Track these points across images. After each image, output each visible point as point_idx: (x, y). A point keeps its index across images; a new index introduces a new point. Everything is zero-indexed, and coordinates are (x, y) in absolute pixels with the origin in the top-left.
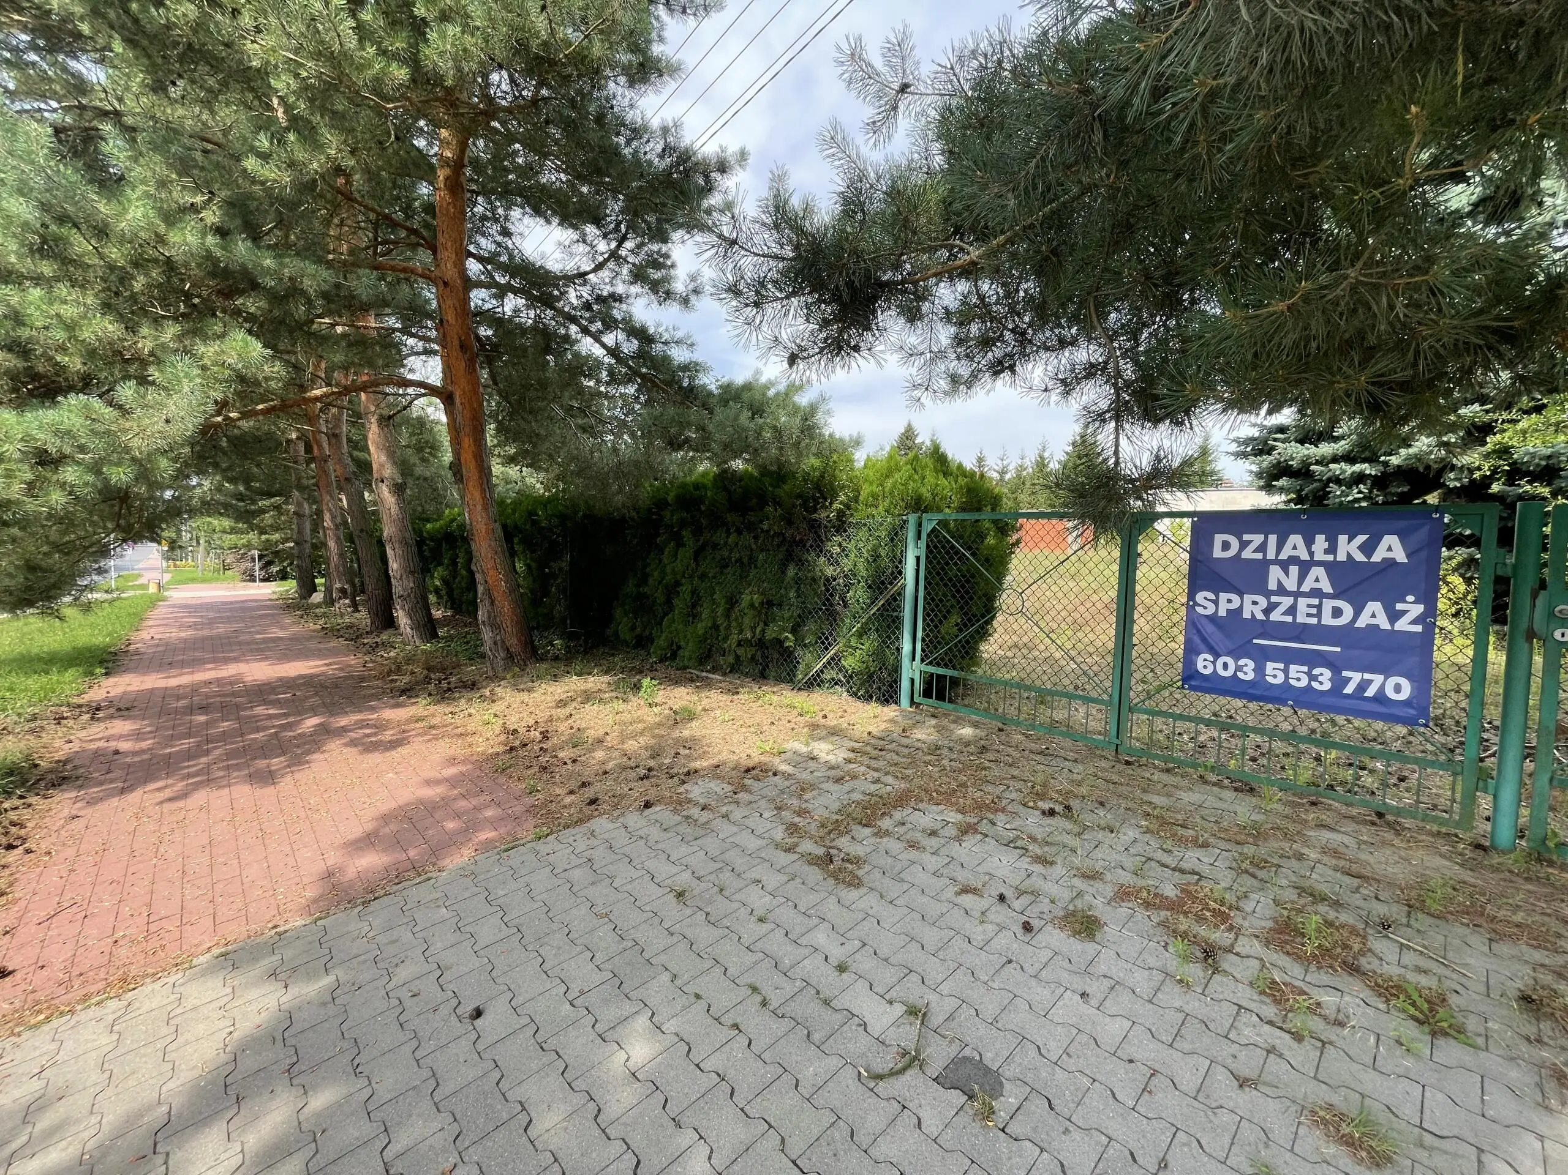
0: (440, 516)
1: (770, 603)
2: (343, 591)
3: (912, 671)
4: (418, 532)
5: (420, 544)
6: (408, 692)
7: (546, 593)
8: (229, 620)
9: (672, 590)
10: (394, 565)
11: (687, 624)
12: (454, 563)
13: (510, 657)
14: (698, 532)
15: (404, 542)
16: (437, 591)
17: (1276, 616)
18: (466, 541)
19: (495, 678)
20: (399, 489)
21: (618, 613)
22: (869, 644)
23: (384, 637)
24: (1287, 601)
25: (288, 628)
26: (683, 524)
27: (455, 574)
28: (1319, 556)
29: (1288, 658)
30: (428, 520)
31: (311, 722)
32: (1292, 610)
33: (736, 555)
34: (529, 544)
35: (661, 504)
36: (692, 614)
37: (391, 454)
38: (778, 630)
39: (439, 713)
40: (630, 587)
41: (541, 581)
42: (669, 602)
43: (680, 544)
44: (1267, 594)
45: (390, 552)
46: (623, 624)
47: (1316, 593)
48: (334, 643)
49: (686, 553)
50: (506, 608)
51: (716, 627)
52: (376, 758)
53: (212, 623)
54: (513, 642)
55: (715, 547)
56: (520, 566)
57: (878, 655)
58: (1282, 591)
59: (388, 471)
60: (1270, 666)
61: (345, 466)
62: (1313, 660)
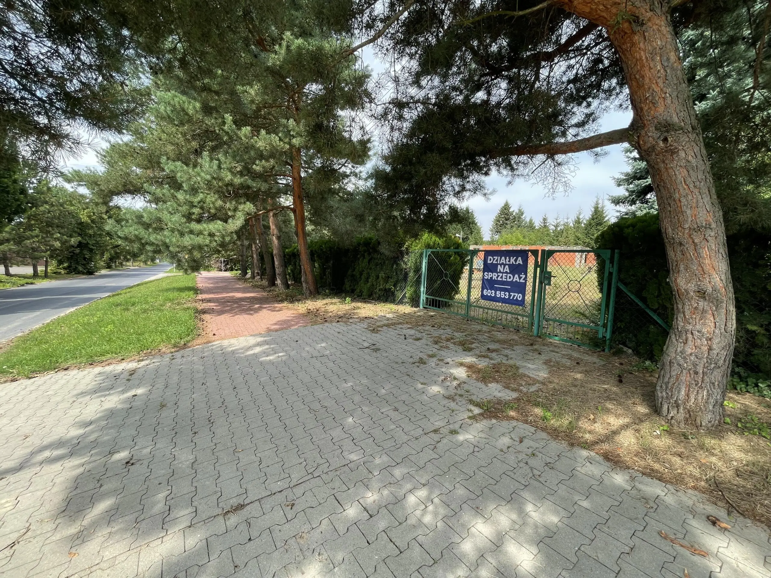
0: (291, 246)
1: (388, 277)
2: (258, 273)
3: (423, 297)
4: (284, 252)
5: (284, 256)
6: (282, 301)
7: (325, 275)
8: (222, 282)
9: (361, 274)
10: (276, 263)
11: (365, 284)
12: (295, 265)
13: (311, 293)
14: (369, 254)
15: (280, 255)
16: (289, 274)
17: (499, 279)
18: (299, 255)
19: (306, 298)
20: (279, 238)
21: (346, 280)
22: (413, 289)
23: (272, 288)
24: (501, 275)
25: (240, 285)
26: (365, 251)
27: (295, 268)
28: (507, 263)
29: (501, 290)
30: (287, 248)
31: (257, 306)
32: (502, 277)
33: (380, 262)
34: (319, 257)
35: (359, 244)
36: (367, 281)
37: (276, 226)
38: (390, 286)
39: (290, 305)
40: (350, 272)
41: (323, 270)
42: (360, 277)
43: (364, 258)
44: (497, 273)
45: (275, 259)
46: (347, 285)
47: (506, 272)
48: (257, 289)
49: (366, 260)
50: (310, 278)
51: (373, 285)
52: (275, 312)
53: (217, 283)
54: (312, 288)
55: (374, 258)
56: (316, 265)
57: (415, 292)
58: (500, 272)
59: (276, 232)
60: (498, 292)
61: (261, 229)
62: (505, 290)
